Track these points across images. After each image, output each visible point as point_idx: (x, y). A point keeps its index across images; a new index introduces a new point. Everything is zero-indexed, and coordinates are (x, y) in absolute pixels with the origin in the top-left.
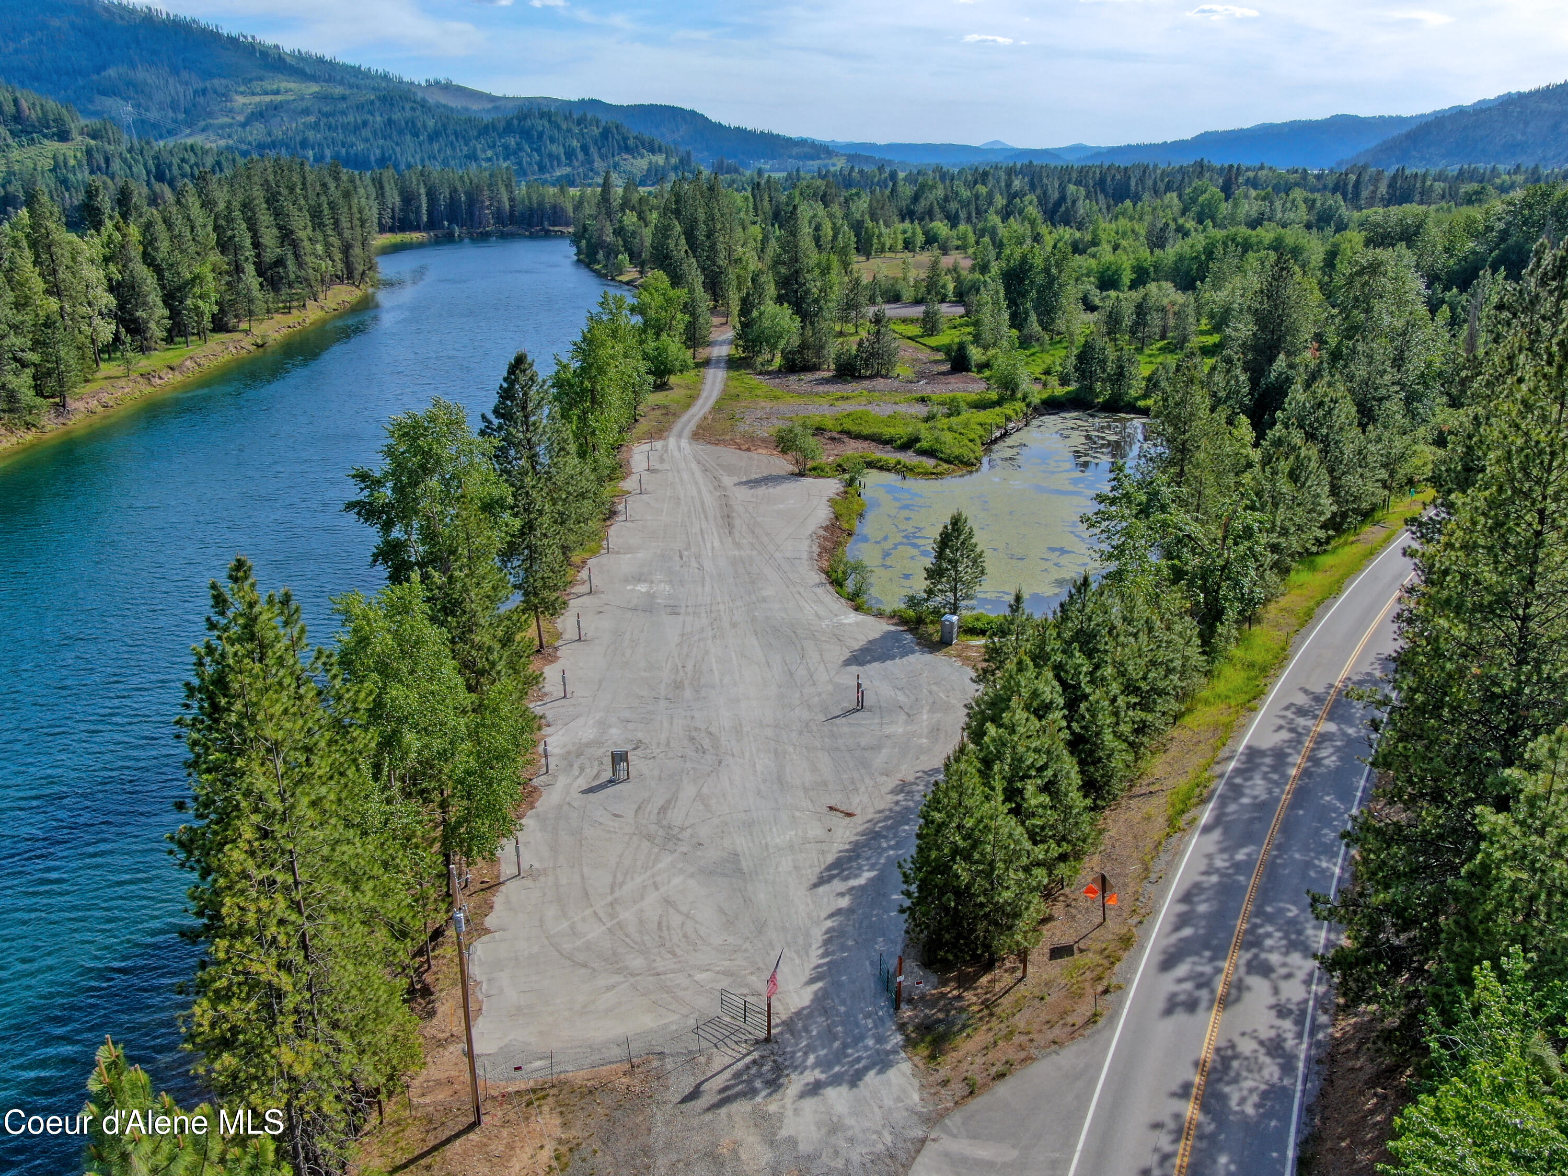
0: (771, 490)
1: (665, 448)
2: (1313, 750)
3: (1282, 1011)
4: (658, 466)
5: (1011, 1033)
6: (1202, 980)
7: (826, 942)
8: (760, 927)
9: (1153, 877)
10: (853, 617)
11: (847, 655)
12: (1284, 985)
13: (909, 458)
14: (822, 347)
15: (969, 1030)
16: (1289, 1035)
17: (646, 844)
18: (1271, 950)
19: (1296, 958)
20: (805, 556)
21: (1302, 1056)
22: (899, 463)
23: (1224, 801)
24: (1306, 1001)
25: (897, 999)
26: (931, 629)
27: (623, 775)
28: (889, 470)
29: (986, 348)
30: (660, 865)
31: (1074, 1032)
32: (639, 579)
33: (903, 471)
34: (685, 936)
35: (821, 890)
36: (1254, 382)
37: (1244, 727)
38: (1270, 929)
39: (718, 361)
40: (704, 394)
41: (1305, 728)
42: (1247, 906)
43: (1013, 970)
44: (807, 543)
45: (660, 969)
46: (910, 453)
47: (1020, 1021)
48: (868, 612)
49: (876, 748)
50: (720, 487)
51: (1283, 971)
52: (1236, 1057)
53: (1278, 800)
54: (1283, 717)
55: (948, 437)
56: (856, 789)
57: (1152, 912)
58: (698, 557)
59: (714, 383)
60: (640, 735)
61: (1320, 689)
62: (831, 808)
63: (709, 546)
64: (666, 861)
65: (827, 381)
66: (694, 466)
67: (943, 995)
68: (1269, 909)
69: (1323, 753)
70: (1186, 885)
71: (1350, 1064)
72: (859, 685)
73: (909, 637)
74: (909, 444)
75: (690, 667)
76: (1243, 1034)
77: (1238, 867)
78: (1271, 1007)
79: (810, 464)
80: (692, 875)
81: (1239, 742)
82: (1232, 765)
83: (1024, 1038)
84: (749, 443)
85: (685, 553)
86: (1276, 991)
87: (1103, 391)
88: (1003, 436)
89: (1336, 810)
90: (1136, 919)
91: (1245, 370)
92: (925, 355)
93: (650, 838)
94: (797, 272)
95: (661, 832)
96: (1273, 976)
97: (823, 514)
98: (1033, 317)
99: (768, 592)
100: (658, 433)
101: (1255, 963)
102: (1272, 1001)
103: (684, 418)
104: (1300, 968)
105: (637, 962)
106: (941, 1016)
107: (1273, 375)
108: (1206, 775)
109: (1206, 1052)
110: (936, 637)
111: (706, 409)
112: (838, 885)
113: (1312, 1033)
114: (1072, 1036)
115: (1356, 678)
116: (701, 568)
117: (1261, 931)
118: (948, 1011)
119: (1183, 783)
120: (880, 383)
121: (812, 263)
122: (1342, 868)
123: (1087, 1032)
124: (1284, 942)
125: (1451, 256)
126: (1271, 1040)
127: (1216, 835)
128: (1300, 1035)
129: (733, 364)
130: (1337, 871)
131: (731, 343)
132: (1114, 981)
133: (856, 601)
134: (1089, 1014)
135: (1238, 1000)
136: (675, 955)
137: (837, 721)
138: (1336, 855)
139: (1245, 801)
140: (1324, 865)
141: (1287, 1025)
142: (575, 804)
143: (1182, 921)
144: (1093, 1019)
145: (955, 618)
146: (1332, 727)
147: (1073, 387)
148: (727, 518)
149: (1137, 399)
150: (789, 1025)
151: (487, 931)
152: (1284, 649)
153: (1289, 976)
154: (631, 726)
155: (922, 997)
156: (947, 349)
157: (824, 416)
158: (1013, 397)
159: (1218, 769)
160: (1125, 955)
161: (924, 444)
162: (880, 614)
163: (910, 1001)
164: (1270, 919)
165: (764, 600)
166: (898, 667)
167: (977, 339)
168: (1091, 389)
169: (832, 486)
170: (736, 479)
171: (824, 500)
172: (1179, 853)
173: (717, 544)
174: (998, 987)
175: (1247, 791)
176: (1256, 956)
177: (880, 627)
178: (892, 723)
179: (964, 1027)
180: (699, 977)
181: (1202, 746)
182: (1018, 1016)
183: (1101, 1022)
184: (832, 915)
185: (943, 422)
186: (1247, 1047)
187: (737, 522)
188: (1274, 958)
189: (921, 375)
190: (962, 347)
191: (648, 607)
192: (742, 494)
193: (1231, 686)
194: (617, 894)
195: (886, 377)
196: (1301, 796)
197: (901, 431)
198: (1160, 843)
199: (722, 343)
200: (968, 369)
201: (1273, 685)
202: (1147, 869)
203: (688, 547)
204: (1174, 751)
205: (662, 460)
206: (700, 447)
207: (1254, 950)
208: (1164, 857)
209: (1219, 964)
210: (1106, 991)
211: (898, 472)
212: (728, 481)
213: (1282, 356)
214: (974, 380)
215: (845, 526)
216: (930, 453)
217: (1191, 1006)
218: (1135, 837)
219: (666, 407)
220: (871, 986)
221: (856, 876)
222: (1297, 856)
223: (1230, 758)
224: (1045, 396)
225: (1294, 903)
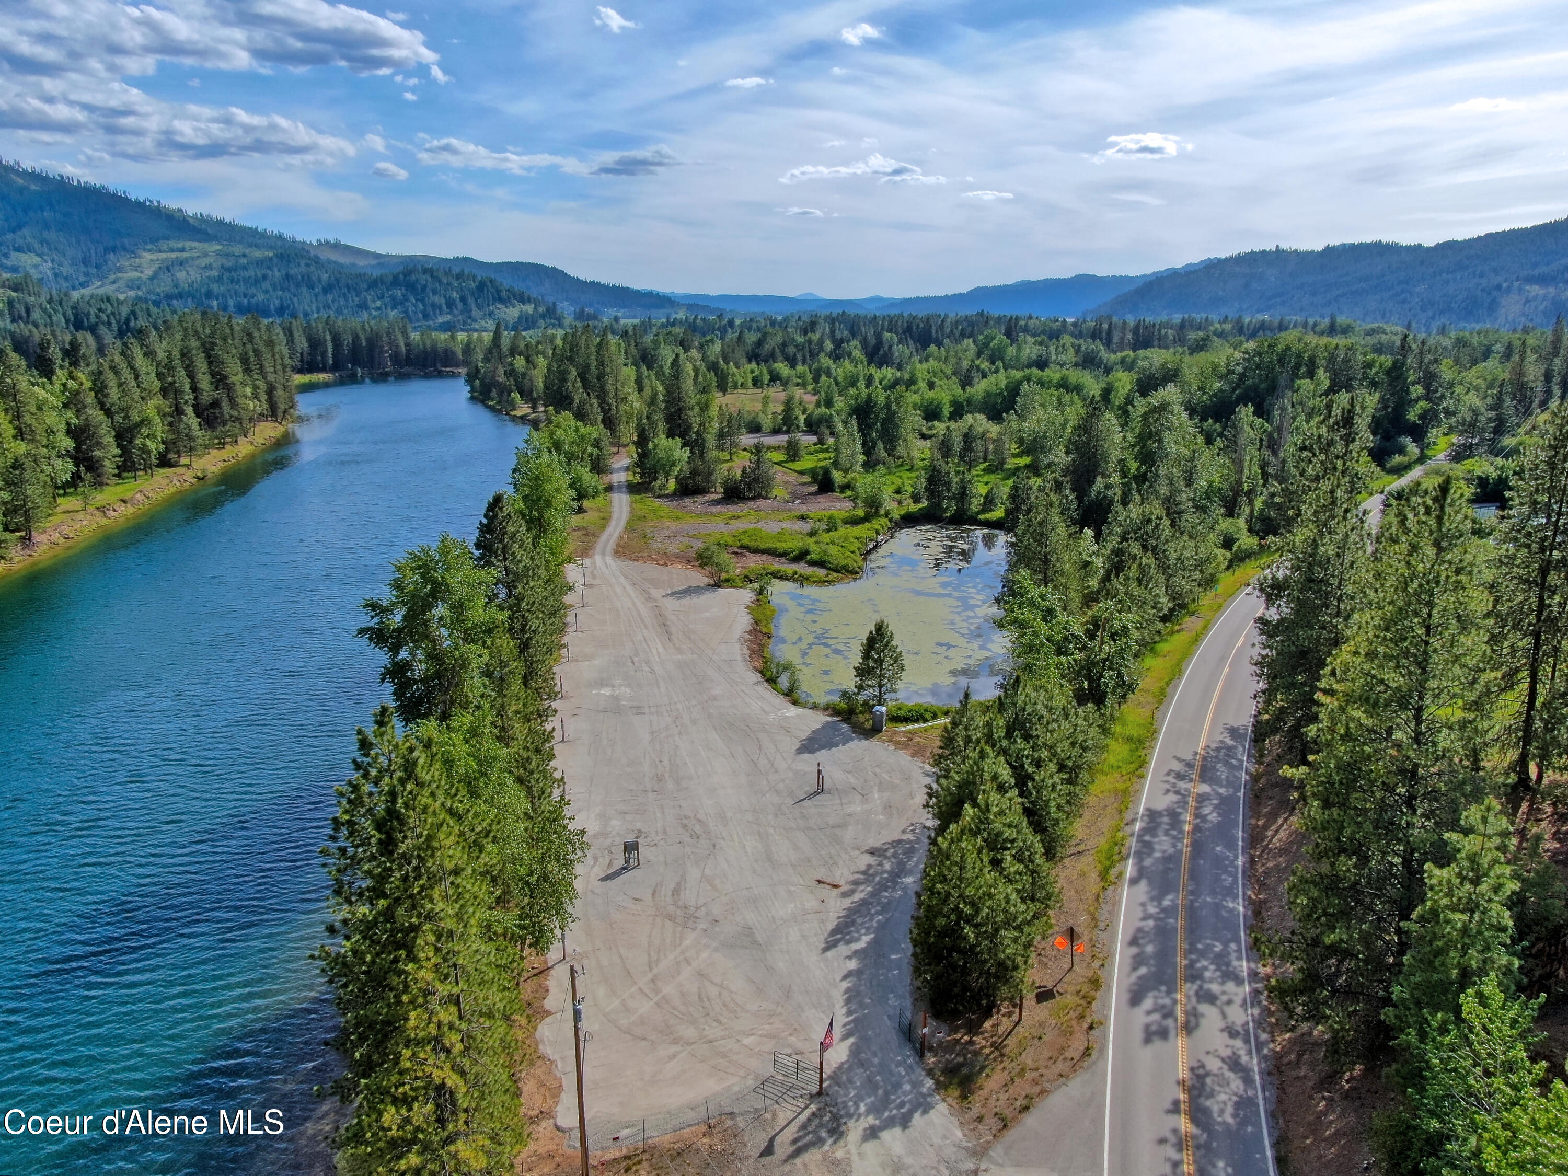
0: (695, 600)
1: (594, 563)
2: (1197, 808)
3: (1232, 1033)
4: (592, 582)
5: (1023, 1070)
6: (1165, 1011)
7: (848, 1001)
8: (788, 993)
9: (1102, 925)
10: (793, 711)
11: (798, 745)
12: (1229, 1010)
13: (802, 568)
14: (710, 474)
15: (987, 1071)
16: (1242, 1053)
17: (668, 924)
18: (1211, 981)
19: (1230, 986)
20: (739, 658)
21: (1256, 1069)
22: (796, 573)
23: (1139, 855)
24: (1247, 1023)
25: (921, 1048)
26: (862, 718)
27: (633, 862)
28: (787, 579)
29: (846, 471)
30: (687, 942)
31: (1075, 1065)
32: (602, 684)
33: (802, 580)
34: (725, 1005)
35: (829, 954)
36: (1080, 498)
37: (1138, 792)
38: (1205, 963)
39: (620, 486)
40: (615, 516)
41: (1186, 790)
42: (1181, 944)
43: (1010, 1014)
44: (737, 647)
45: (711, 1037)
46: (802, 564)
47: (1028, 1058)
48: (804, 705)
49: (842, 826)
50: (649, 598)
51: (1224, 998)
52: (1208, 1074)
53: (1181, 851)
54: (1167, 782)
55: (833, 550)
56: (835, 863)
57: (1109, 956)
58: (647, 662)
59: (621, 506)
60: (639, 825)
61: (1189, 757)
62: (819, 881)
63: (654, 651)
64: (690, 938)
65: (718, 502)
66: (622, 579)
67: (957, 1041)
68: (1200, 946)
69: (1206, 810)
70: (1131, 932)
71: (1294, 1073)
72: (819, 772)
73: (845, 727)
74: (801, 556)
75: (666, 762)
76: (1208, 1053)
77: (1169, 912)
78: (1222, 1030)
79: (724, 576)
80: (716, 950)
81: (1138, 805)
82: (1138, 826)
83: (1035, 1074)
84: (665, 559)
85: (636, 659)
86: (1224, 1016)
87: (949, 508)
88: (876, 547)
89: (1227, 858)
90: (1097, 964)
91: (1073, 490)
92: (793, 478)
93: (671, 918)
94: (680, 409)
95: (679, 912)
96: (1218, 1003)
97: (744, 621)
98: (880, 445)
99: (717, 691)
100: (585, 551)
101: (1201, 993)
102: (1222, 1024)
103: (604, 537)
104: (1236, 994)
105: (690, 1032)
106: (961, 1059)
107: (1093, 494)
108: (1120, 834)
109: (1182, 1072)
110: (869, 725)
111: (620, 529)
112: (843, 949)
113: (1259, 1051)
114: (1074, 1068)
115: (1213, 746)
116: (652, 672)
117: (1198, 965)
118: (965, 1055)
119: (1103, 842)
120: (761, 502)
121: (693, 402)
122: (1244, 907)
123: (1085, 1064)
124: (1218, 973)
125: (1204, 393)
126: (1229, 1057)
127: (1143, 886)
128: (1250, 1052)
129: (633, 488)
130: (1241, 909)
131: (627, 469)
132: (1096, 1017)
133: (792, 695)
134: (1082, 1048)
135: (1197, 1025)
136: (719, 1022)
137: (806, 803)
138: (1236, 897)
139: (1157, 855)
140: (1231, 905)
141: (1238, 1043)
142: (597, 891)
143: (1136, 961)
144: (1087, 1052)
145: (884, 709)
146: (1205, 788)
147: (924, 503)
148: (663, 625)
149: (978, 513)
150: (834, 1077)
151: (548, 1013)
152: (1152, 724)
153: (1229, 1002)
154: (628, 817)
155: (940, 1044)
156: (813, 472)
157: (722, 533)
158: (877, 514)
159: (1128, 829)
160: (1098, 994)
161: (814, 557)
162: (815, 707)
163: (931, 1049)
164: (1203, 954)
165: (715, 698)
166: (841, 752)
167: (836, 464)
168: (939, 505)
169: (746, 595)
170: (663, 592)
171: (743, 608)
172: (1116, 904)
173: (661, 649)
174: (1001, 1030)
175: (1157, 847)
176: (1201, 987)
177: (820, 719)
178: (850, 803)
179: (983, 1068)
180: (747, 1041)
181: (1109, 810)
182: (1024, 1055)
183: (1094, 1054)
184: (845, 977)
185: (826, 537)
186: (1214, 1065)
187: (673, 629)
188: (1215, 988)
189: (794, 496)
190: (826, 472)
191: (615, 709)
192: (671, 605)
193: (1119, 758)
194: (655, 971)
195: (766, 498)
196: (1197, 846)
197: (793, 545)
198: (1098, 896)
199: (619, 470)
200: (833, 491)
201: (1152, 754)
202: (1094, 919)
203: (637, 654)
204: (1087, 815)
205: (594, 577)
206: (624, 564)
207: (1198, 982)
208: (1106, 908)
209: (1174, 996)
210: (1091, 1027)
211: (795, 580)
212: (656, 593)
213: (1099, 479)
214: (839, 499)
215: (764, 630)
216: (820, 564)
217: (1163, 1034)
218: (1077, 891)
219: (585, 528)
220: (894, 1038)
221: (858, 940)
222: (1209, 899)
223: (1134, 820)
224: (902, 513)
225: (1217, 940)
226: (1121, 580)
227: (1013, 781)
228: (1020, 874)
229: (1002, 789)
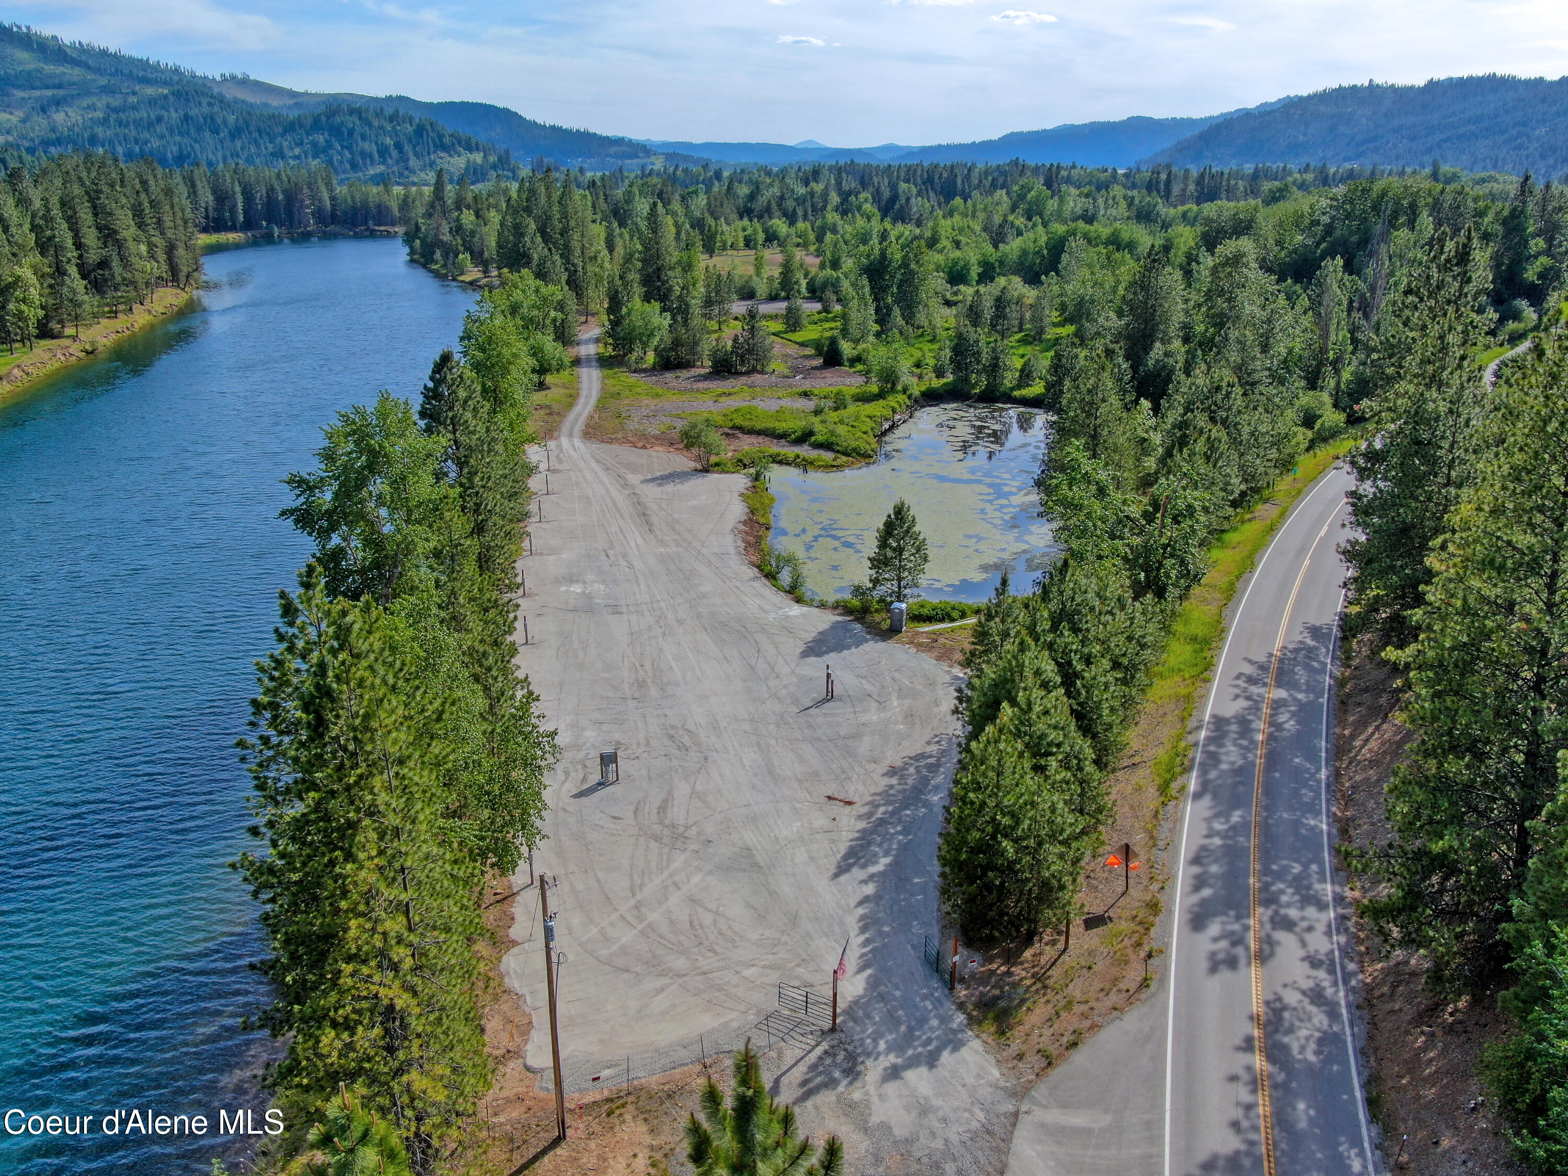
0: (680, 487)
1: (559, 446)
2: (1271, 716)
3: (1314, 962)
4: (558, 466)
5: (1070, 1002)
6: (1235, 938)
7: (863, 930)
8: (794, 920)
9: (1161, 844)
10: (796, 610)
11: (801, 647)
12: (1308, 937)
13: (805, 451)
14: (696, 344)
15: (1028, 1004)
16: (1326, 984)
17: (654, 845)
18: (1288, 905)
19: (1311, 912)
20: (732, 550)
21: (1343, 1003)
22: (798, 456)
23: (1205, 768)
24: (1332, 951)
25: (951, 980)
26: (877, 617)
27: (611, 777)
28: (788, 464)
29: (856, 341)
30: (675, 865)
31: (1131, 997)
32: (571, 580)
33: (805, 465)
34: (721, 933)
35: (843, 878)
36: (1134, 368)
37: (1204, 697)
38: (1281, 886)
39: (588, 360)
40: (584, 393)
41: (1259, 695)
42: (1255, 865)
43: (1054, 943)
44: (731, 538)
45: (706, 968)
46: (806, 447)
47: (1075, 990)
48: (810, 603)
49: (857, 736)
50: (626, 485)
51: (1304, 924)
52: (1285, 1008)
53: (1253, 764)
54: (1236, 686)
55: (841, 430)
56: (849, 778)
57: (1170, 878)
58: (625, 556)
59: (590, 382)
60: (617, 736)
61: (1262, 659)
62: (829, 798)
63: (633, 544)
64: (679, 860)
65: (706, 377)
66: (594, 464)
67: (992, 972)
68: (1274, 867)
69: (1282, 718)
70: (1194, 848)
71: (1388, 1007)
72: (828, 675)
73: (858, 627)
74: (804, 438)
75: (648, 666)
76: (1285, 986)
77: (1241, 829)
78: (1303, 959)
79: (714, 459)
80: (710, 873)
81: (1203, 712)
82: (1203, 734)
83: (1084, 1007)
84: (643, 441)
85: (611, 552)
86: (1304, 944)
87: (980, 383)
88: (893, 427)
89: (1307, 771)
90: (1155, 886)
91: (1127, 358)
92: (793, 350)
93: (656, 838)
94: (659, 269)
95: (666, 832)
96: (1297, 929)
97: (738, 510)
98: (897, 311)
99: (706, 588)
100: (549, 432)
101: (1277, 919)
102: (1302, 953)
103: (571, 417)
104: (1318, 921)
105: (680, 963)
106: (996, 992)
107: (1151, 363)
108: (1182, 744)
109: (1256, 1006)
110: (886, 625)
111: (590, 407)
112: (858, 873)
113: (1346, 982)
114: (1129, 1001)
115: (1291, 646)
116: (631, 566)
117: (1274, 888)
118: (1001, 988)
119: (1162, 753)
120: (757, 378)
121: (674, 260)
122: (1328, 824)
123: (1143, 996)
124: (1297, 898)
125: (1282, 248)
126: (1311, 990)
127: (1206, 801)
128: (1335, 984)
129: (604, 362)
130: (1325, 827)
131: (597, 340)
132: (1155, 945)
133: (794, 592)
134: (1139, 979)
135: (1272, 954)
136: (716, 953)
137: (813, 711)
138: (1319, 812)
139: (1224, 767)
140: (1312, 822)
141: (1321, 974)
142: (570, 809)
143: (1199, 883)
144: (1145, 984)
145: (904, 606)
146: (1282, 694)
147: (950, 378)
148: (644, 516)
149: (1012, 389)
150: (849, 1012)
151: (514, 943)
152: (1219, 622)
153: (1310, 929)
154: (604, 727)
155: (973, 975)
156: (817, 345)
157: (710, 412)
158: (893, 390)
159: (1191, 739)
160: (1157, 920)
161: (820, 438)
162: (822, 605)
163: (962, 980)
164: (1279, 876)
165: (705, 596)
166: (854, 655)
167: (845, 332)
168: (967, 380)
169: (739, 481)
170: (641, 477)
171: (736, 495)
172: (1179, 820)
173: (640, 541)
174: (1044, 960)
175: (1224, 758)
176: (1276, 913)
177: (827, 619)
178: (864, 711)
179: (1023, 1001)
180: (747, 973)
181: (1169, 717)
182: (1071, 986)
183: (1154, 985)
184: (860, 903)
185: (833, 416)
186: (1292, 998)
187: (655, 520)
188: (1293, 913)
189: (796, 371)
190: (833, 342)
191: (587, 607)
192: (651, 492)
193: (1181, 659)
194: (639, 896)
195: (762, 372)
196: (1272, 759)
197: (796, 425)
198: (1157, 812)
199: (588, 342)
200: (840, 364)
201: (1219, 656)
202: (1152, 837)
203: (612, 547)
204: (1143, 724)
205: (560, 461)
206: (596, 447)
207: (1274, 907)
208: (1166, 825)
209: (1245, 921)
210: (1150, 956)
211: (797, 466)
212: (634, 479)
213: (1158, 345)
214: (849, 375)
215: (762, 520)
216: (827, 446)
217: (1232, 963)
218: (1132, 807)
219: (548, 407)
220: (919, 969)
221: (875, 863)
222: (1285, 815)
223: (1199, 728)
224: (923, 388)
225: (1296, 861)
226: (1185, 456)
227: (1058, 680)
228: (1067, 783)
229: (1045, 686)
